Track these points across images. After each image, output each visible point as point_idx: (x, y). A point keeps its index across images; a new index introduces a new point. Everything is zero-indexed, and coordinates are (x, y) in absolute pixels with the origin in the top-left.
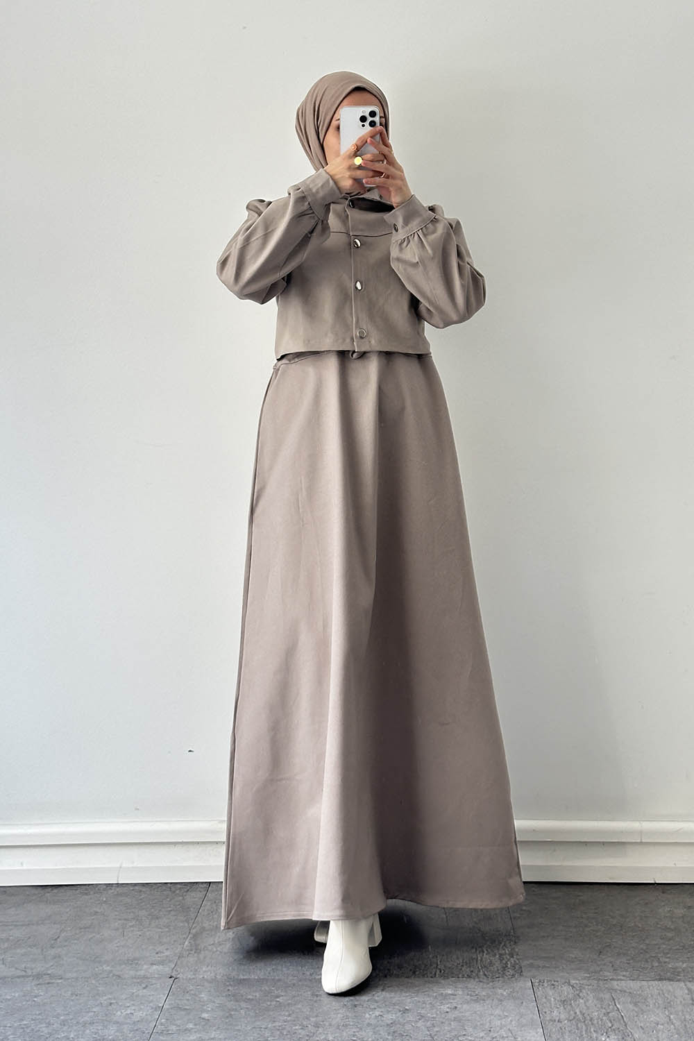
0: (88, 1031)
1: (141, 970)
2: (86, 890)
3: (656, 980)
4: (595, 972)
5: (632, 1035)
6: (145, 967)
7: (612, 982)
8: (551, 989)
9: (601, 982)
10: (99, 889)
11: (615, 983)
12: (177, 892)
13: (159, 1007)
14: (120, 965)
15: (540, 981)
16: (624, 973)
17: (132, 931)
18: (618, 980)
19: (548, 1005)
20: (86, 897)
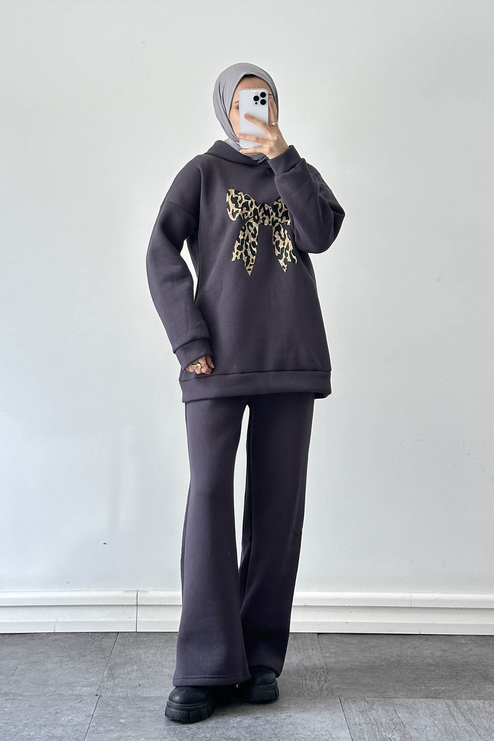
0: (43, 731)
1: (76, 690)
2: (33, 636)
3: (424, 698)
4: (382, 693)
5: (410, 734)
6: (78, 688)
7: (393, 699)
8: (353, 704)
9: (386, 699)
10: (42, 636)
11: (396, 700)
12: (96, 638)
13: (91, 715)
14: (61, 687)
15: (345, 699)
16: (402, 693)
17: (68, 665)
18: (398, 698)
19: (352, 714)
20: (34, 642)
